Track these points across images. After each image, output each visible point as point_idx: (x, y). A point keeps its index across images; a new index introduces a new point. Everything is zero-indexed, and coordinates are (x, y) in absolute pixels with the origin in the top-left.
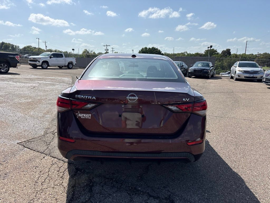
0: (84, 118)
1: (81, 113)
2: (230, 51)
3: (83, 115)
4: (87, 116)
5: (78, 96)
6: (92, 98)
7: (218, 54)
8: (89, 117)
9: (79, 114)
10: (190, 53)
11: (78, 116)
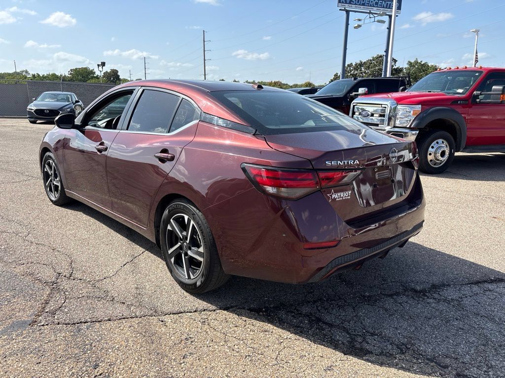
0: (341, 199)
1: (336, 192)
2: (119, 74)
3: (339, 194)
4: (345, 195)
5: (331, 163)
6: (354, 163)
7: (97, 77)
8: (348, 196)
9: (333, 194)
10: (37, 74)
11: (332, 197)
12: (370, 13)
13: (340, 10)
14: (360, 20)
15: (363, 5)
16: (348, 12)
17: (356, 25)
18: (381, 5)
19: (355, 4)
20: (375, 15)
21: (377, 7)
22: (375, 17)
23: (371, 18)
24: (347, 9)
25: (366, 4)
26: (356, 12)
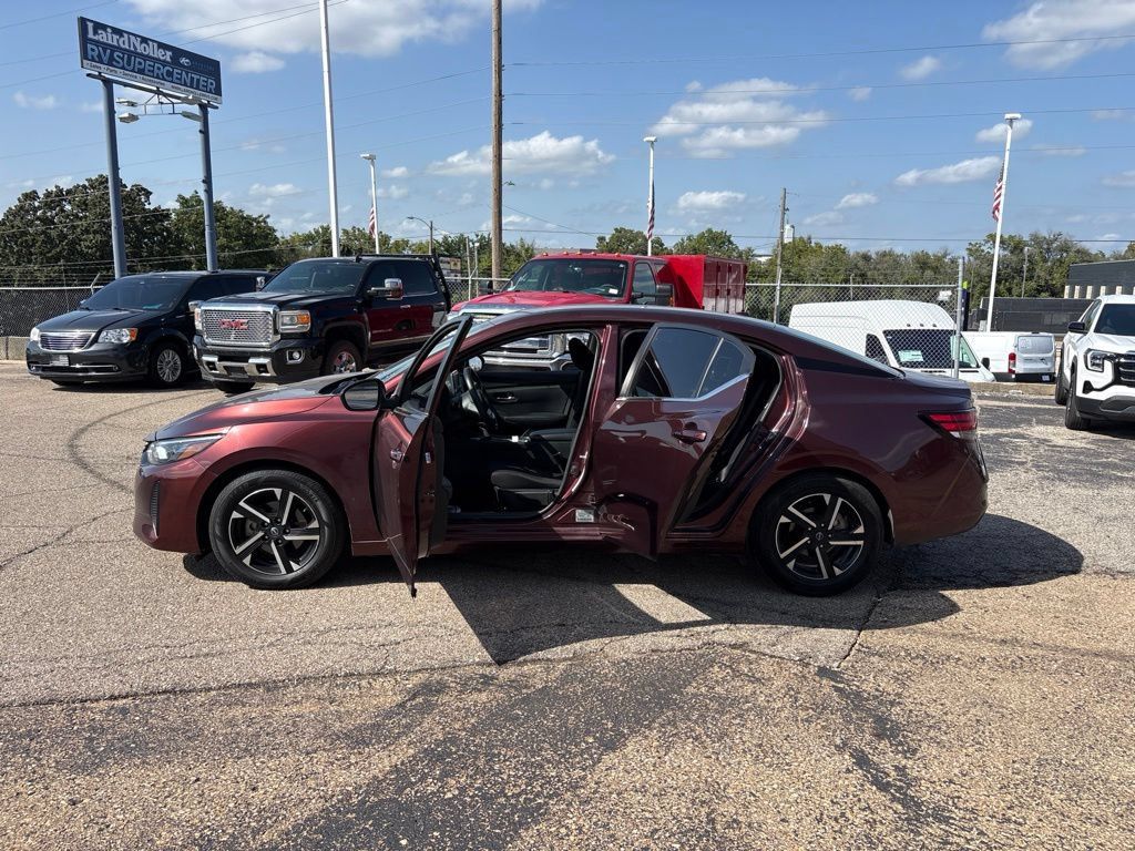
12: (158, 92)
13: (88, 75)
14: (133, 104)
15: (141, 72)
16: (108, 84)
17: (126, 115)
18: (180, 79)
19: (123, 68)
20: (174, 100)
21: (172, 82)
22: (173, 103)
23: (162, 103)
24: (107, 76)
25: (146, 71)
26: (126, 85)
